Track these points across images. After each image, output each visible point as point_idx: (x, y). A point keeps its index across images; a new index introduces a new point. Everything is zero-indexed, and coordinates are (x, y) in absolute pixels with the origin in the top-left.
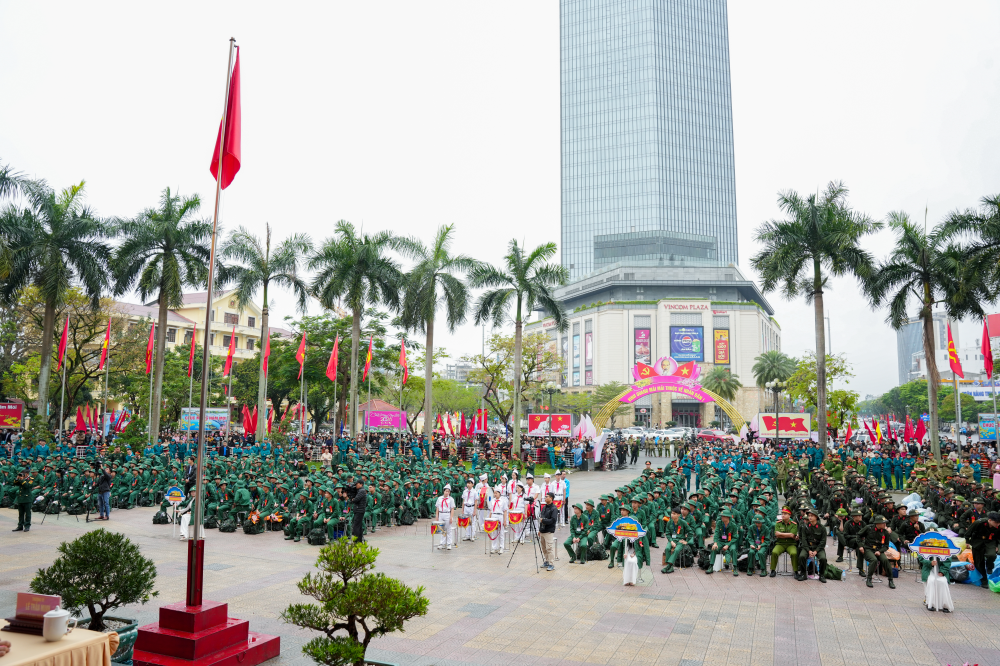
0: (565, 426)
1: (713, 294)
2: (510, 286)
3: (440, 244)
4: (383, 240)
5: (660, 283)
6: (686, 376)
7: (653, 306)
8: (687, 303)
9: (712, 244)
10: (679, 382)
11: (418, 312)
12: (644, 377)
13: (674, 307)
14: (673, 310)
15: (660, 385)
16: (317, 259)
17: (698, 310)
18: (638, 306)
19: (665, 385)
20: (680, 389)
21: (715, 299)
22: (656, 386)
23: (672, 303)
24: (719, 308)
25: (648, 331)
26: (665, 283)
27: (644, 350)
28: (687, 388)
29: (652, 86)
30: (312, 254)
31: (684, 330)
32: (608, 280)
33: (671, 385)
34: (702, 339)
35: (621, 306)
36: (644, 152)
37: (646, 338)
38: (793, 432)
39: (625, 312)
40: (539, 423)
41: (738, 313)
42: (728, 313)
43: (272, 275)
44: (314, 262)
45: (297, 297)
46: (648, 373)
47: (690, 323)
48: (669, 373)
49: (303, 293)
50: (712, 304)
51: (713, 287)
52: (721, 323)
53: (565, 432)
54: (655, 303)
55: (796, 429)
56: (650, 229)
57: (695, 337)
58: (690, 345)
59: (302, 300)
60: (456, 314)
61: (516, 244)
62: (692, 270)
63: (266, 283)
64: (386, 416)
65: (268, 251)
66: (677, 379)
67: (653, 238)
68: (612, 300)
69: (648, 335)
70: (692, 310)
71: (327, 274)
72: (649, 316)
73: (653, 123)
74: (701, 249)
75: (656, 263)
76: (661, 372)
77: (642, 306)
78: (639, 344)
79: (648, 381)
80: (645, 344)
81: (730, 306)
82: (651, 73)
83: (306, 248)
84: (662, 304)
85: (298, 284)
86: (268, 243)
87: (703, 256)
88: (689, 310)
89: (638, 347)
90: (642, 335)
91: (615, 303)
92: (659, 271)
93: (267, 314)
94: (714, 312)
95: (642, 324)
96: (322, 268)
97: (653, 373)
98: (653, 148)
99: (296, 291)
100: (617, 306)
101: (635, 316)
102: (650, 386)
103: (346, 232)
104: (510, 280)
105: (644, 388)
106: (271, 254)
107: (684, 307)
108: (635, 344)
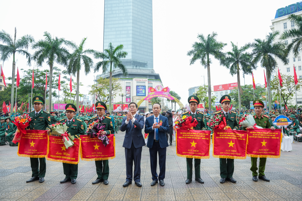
0: (126, 108)
1: (148, 77)
2: (108, 60)
3: (82, 45)
4: (62, 41)
5: (133, 73)
6: (166, 92)
7: (131, 80)
8: (141, 79)
9: (146, 64)
10: (163, 93)
11: (74, 68)
12: (152, 92)
13: (138, 80)
14: (137, 81)
15: (157, 94)
16: (36, 45)
17: (144, 81)
18: (127, 80)
19: (159, 94)
20: (164, 96)
21: (148, 78)
22: (156, 94)
23: (137, 79)
24: (150, 81)
25: (130, 87)
26: (135, 73)
27: (129, 92)
28: (166, 95)
29: (131, 17)
30: (33, 43)
31: (140, 87)
32: (118, 72)
33: (161, 94)
34: (145, 89)
35: (122, 80)
36: (128, 36)
37: (129, 89)
38: (199, 108)
39: (123, 81)
40: (117, 107)
41: (155, 82)
42: (152, 82)
43: (17, 49)
44: (35, 46)
45: (27, 60)
46: (153, 90)
47: (142, 85)
48: (160, 90)
49: (29, 59)
50: (148, 80)
51: (148, 75)
52: (150, 85)
53: (126, 110)
54: (132, 79)
55: (201, 107)
56: (129, 58)
57: (143, 89)
58: (142, 91)
59: (29, 61)
60: (87, 70)
61: (111, 44)
62: (142, 70)
63: (14, 52)
64: (62, 106)
65: (15, 39)
66: (163, 92)
67: (130, 61)
68: (119, 78)
69: (130, 88)
70: (143, 81)
71: (40, 52)
72: (130, 83)
73: (131, 28)
74: (144, 65)
75: (132, 68)
76: (157, 90)
77: (128, 80)
78: (127, 91)
79: (153, 93)
80: (129, 91)
81: (153, 81)
82: (131, 14)
83: (31, 41)
84: (134, 79)
85: (28, 54)
86: (15, 36)
87: (144, 67)
88: (142, 81)
89: (127, 92)
90: (128, 88)
91: (120, 79)
92: (133, 70)
93: (15, 65)
94: (148, 82)
95: (128, 85)
96: (38, 49)
97: (155, 90)
98: (131, 35)
99: (27, 57)
100: (121, 80)
101: (126, 83)
102: (154, 95)
103: (48, 36)
104: (108, 58)
105: (152, 95)
106: (16, 42)
107: (140, 80)
108: (126, 91)
